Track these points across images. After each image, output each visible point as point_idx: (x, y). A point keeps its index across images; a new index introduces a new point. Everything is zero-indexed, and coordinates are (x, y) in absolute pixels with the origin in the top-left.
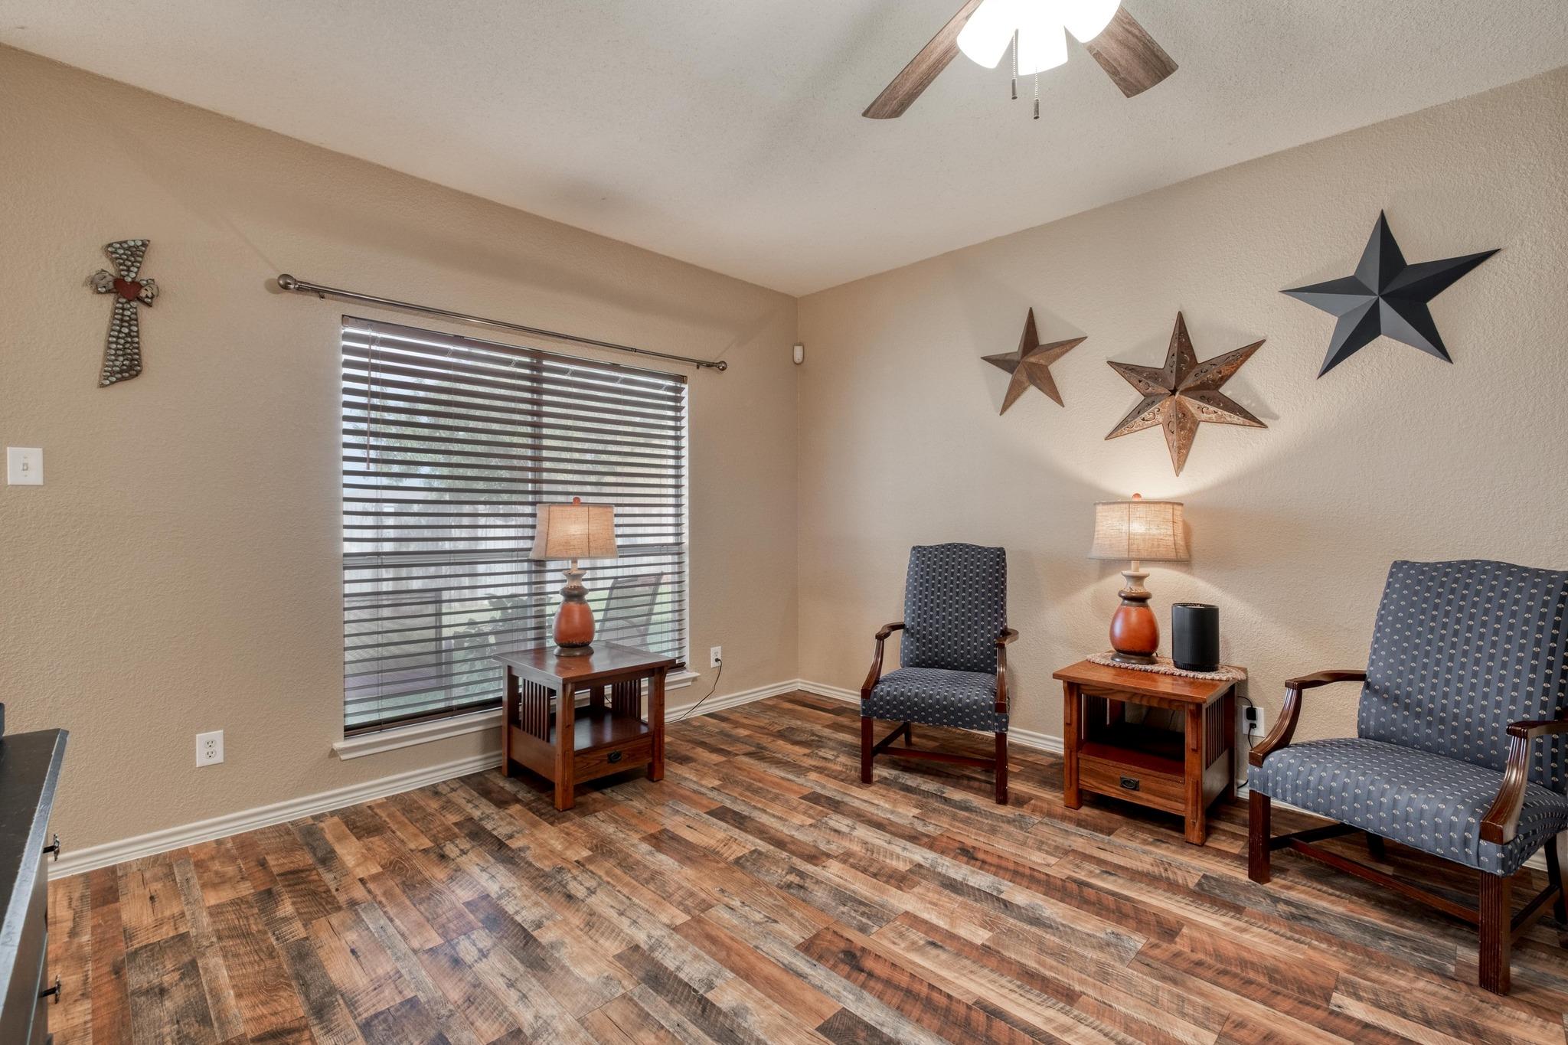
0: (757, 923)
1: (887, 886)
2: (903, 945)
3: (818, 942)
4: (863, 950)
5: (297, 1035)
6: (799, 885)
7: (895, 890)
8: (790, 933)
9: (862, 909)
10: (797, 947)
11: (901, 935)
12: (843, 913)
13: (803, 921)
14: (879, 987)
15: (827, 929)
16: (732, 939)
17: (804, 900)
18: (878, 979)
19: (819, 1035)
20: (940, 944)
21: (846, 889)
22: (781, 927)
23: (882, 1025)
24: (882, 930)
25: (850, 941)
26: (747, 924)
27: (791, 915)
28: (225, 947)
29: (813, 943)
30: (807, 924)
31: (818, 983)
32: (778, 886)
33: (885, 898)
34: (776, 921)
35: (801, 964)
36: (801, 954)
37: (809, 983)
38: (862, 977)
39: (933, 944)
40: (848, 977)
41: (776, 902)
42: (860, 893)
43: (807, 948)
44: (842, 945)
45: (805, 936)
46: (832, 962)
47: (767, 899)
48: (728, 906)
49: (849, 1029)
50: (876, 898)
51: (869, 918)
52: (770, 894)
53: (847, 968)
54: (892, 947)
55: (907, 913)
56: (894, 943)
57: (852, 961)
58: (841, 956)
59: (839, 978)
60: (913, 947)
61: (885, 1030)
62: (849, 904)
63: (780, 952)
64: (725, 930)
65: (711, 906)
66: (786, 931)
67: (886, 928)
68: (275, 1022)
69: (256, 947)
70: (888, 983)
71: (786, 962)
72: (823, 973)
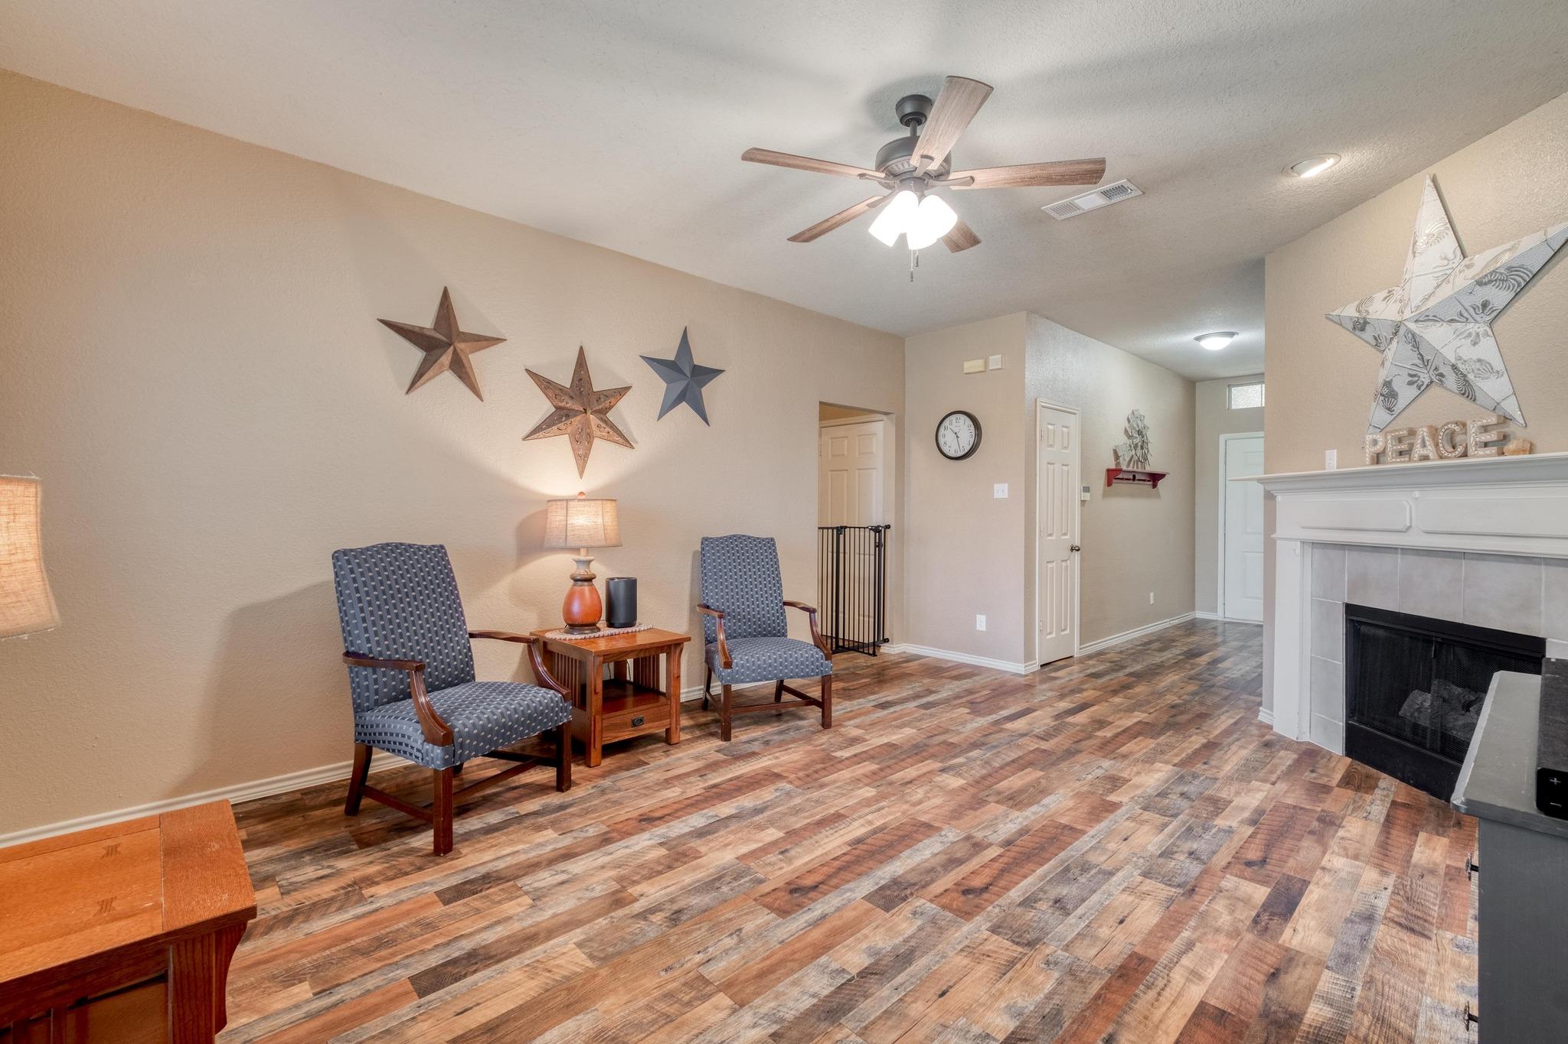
5: (1395, 919)
28: (1411, 1026)
68: (1405, 935)
69: (1379, 998)
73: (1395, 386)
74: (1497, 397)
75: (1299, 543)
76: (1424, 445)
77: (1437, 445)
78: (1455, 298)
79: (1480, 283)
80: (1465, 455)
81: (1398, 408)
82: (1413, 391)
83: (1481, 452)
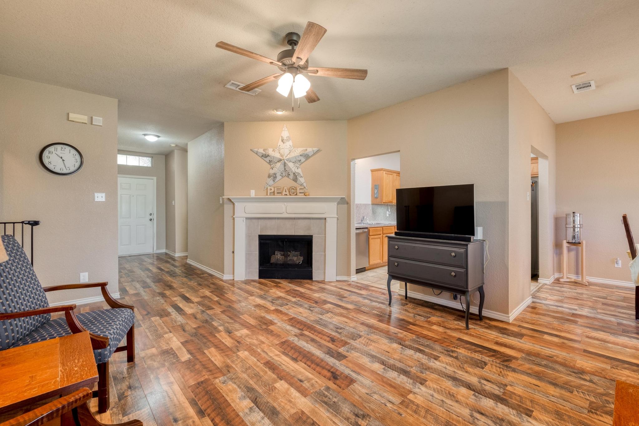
0: (375, 393)
1: (309, 414)
2: (313, 381)
3: (348, 383)
4: (330, 380)
6: (359, 417)
7: (305, 412)
8: (359, 388)
9: (326, 399)
10: (356, 381)
11: (312, 385)
12: (335, 397)
13: (354, 393)
14: (327, 367)
15: (343, 389)
16: (384, 386)
17: (355, 406)
18: (326, 369)
19: (347, 356)
20: (298, 381)
21: (332, 413)
22: (364, 391)
23: (329, 357)
24: (320, 388)
25: (334, 383)
26: (380, 393)
27: (360, 397)
29: (349, 383)
30: (352, 392)
31: (347, 369)
32: (370, 417)
33: (313, 406)
34: (367, 394)
35: (354, 375)
36: (354, 379)
37: (350, 369)
38: (332, 370)
39: (301, 381)
40: (337, 370)
41: (369, 405)
42: (325, 409)
43: (352, 381)
44: (338, 382)
45: (353, 386)
46: (342, 375)
47: (374, 408)
48: (393, 403)
49: (338, 357)
50: (317, 406)
51: (324, 394)
52: (373, 411)
53: (337, 373)
54: (318, 380)
55: (305, 397)
56: (317, 382)
57: (335, 376)
58: (338, 378)
59: (340, 370)
60: (309, 380)
61: (328, 356)
62: (332, 403)
63: (363, 380)
64: (388, 390)
65: (400, 403)
66: (361, 389)
67: (317, 390)
70: (323, 368)
71: (360, 376)
72: (346, 372)
73: (277, 175)
74: (303, 182)
75: (244, 218)
76: (286, 191)
77: (289, 192)
78: (295, 157)
79: (301, 155)
80: (296, 195)
81: (275, 181)
82: (280, 177)
83: (300, 194)
